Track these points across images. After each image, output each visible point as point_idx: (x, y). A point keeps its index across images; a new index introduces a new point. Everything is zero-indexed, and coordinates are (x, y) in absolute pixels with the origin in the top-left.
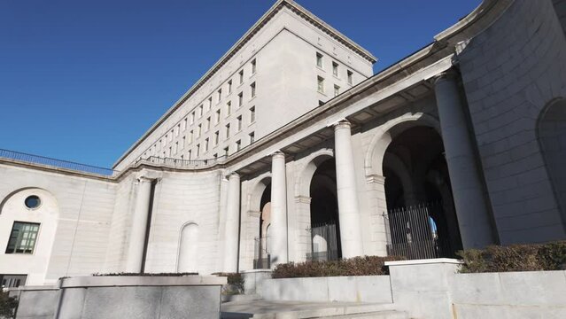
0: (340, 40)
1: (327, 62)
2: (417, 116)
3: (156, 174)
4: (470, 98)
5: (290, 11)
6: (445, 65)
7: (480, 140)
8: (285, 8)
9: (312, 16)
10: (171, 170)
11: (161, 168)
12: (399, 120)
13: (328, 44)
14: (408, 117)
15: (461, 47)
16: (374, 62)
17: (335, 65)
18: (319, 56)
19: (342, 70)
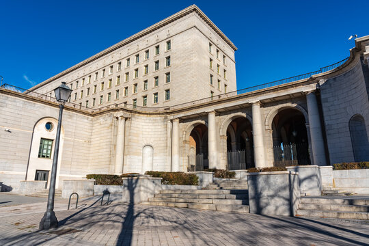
0: (220, 35)
1: (214, 49)
2: (294, 105)
3: (128, 115)
4: (324, 104)
5: (197, 14)
6: (312, 87)
7: (326, 123)
8: (194, 13)
9: (208, 19)
10: (136, 112)
11: (131, 111)
12: (284, 105)
13: (215, 38)
14: (289, 104)
15: (322, 82)
16: (235, 50)
17: (218, 51)
18: (210, 45)
19: (221, 54)
